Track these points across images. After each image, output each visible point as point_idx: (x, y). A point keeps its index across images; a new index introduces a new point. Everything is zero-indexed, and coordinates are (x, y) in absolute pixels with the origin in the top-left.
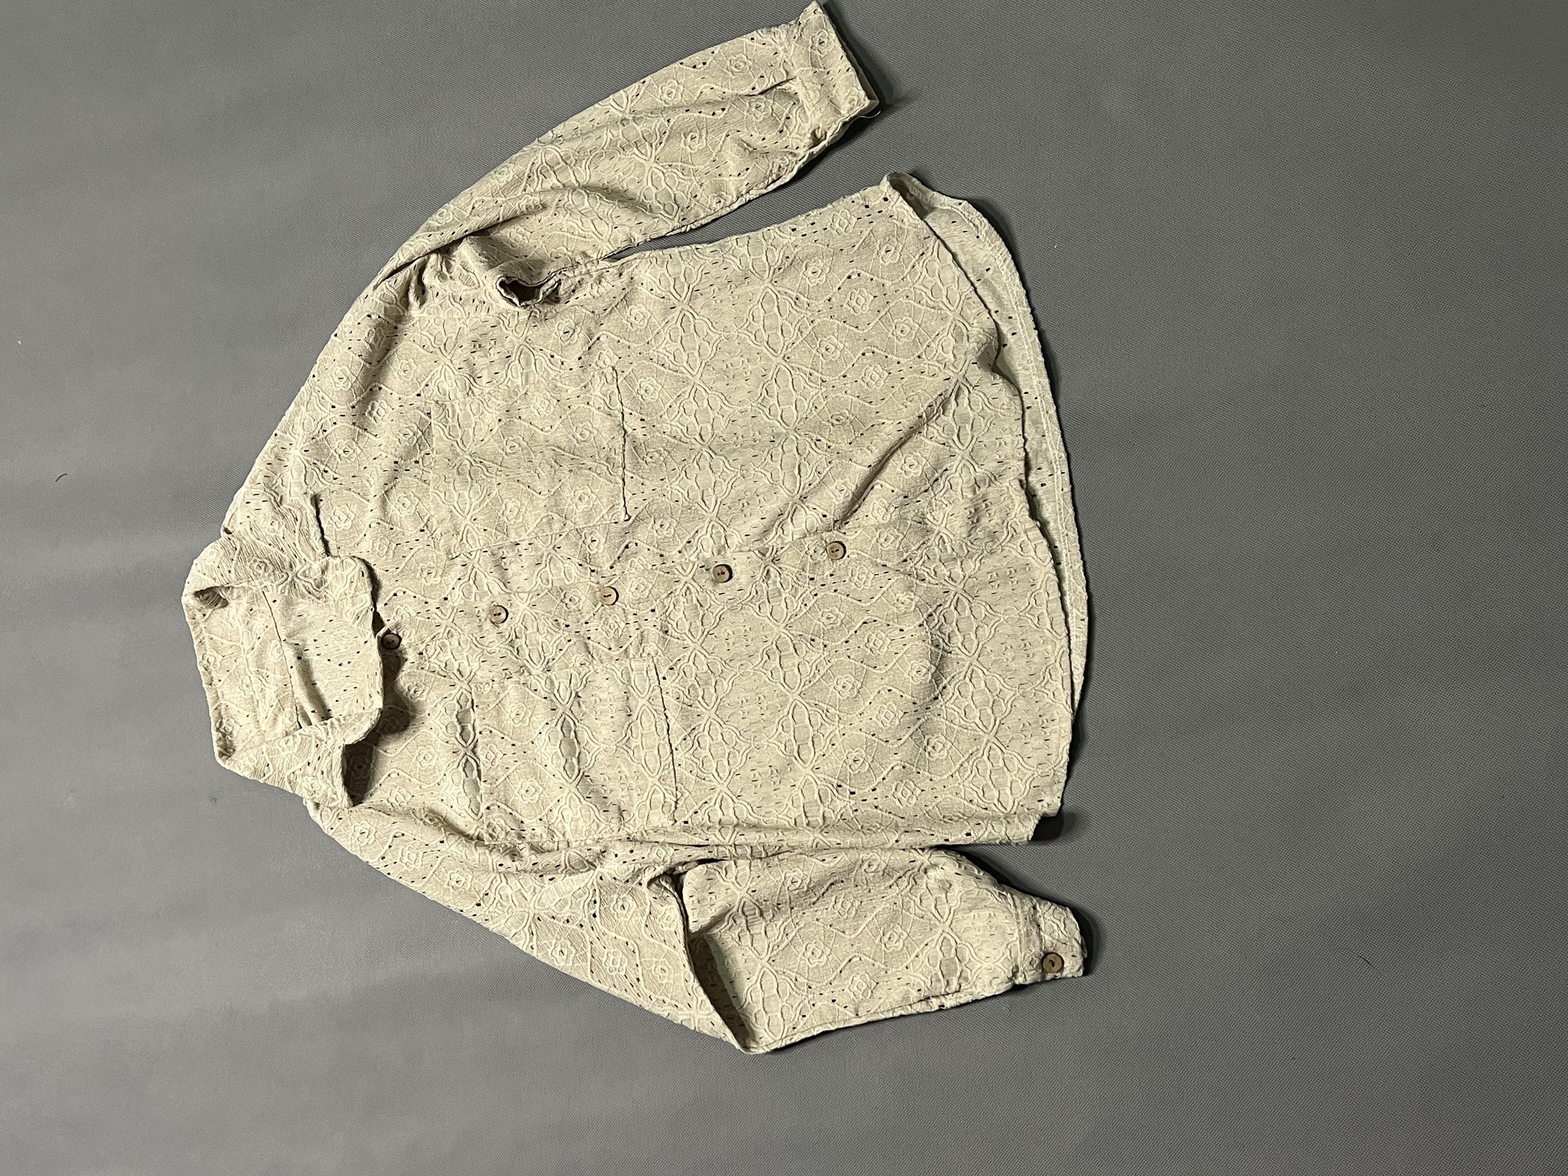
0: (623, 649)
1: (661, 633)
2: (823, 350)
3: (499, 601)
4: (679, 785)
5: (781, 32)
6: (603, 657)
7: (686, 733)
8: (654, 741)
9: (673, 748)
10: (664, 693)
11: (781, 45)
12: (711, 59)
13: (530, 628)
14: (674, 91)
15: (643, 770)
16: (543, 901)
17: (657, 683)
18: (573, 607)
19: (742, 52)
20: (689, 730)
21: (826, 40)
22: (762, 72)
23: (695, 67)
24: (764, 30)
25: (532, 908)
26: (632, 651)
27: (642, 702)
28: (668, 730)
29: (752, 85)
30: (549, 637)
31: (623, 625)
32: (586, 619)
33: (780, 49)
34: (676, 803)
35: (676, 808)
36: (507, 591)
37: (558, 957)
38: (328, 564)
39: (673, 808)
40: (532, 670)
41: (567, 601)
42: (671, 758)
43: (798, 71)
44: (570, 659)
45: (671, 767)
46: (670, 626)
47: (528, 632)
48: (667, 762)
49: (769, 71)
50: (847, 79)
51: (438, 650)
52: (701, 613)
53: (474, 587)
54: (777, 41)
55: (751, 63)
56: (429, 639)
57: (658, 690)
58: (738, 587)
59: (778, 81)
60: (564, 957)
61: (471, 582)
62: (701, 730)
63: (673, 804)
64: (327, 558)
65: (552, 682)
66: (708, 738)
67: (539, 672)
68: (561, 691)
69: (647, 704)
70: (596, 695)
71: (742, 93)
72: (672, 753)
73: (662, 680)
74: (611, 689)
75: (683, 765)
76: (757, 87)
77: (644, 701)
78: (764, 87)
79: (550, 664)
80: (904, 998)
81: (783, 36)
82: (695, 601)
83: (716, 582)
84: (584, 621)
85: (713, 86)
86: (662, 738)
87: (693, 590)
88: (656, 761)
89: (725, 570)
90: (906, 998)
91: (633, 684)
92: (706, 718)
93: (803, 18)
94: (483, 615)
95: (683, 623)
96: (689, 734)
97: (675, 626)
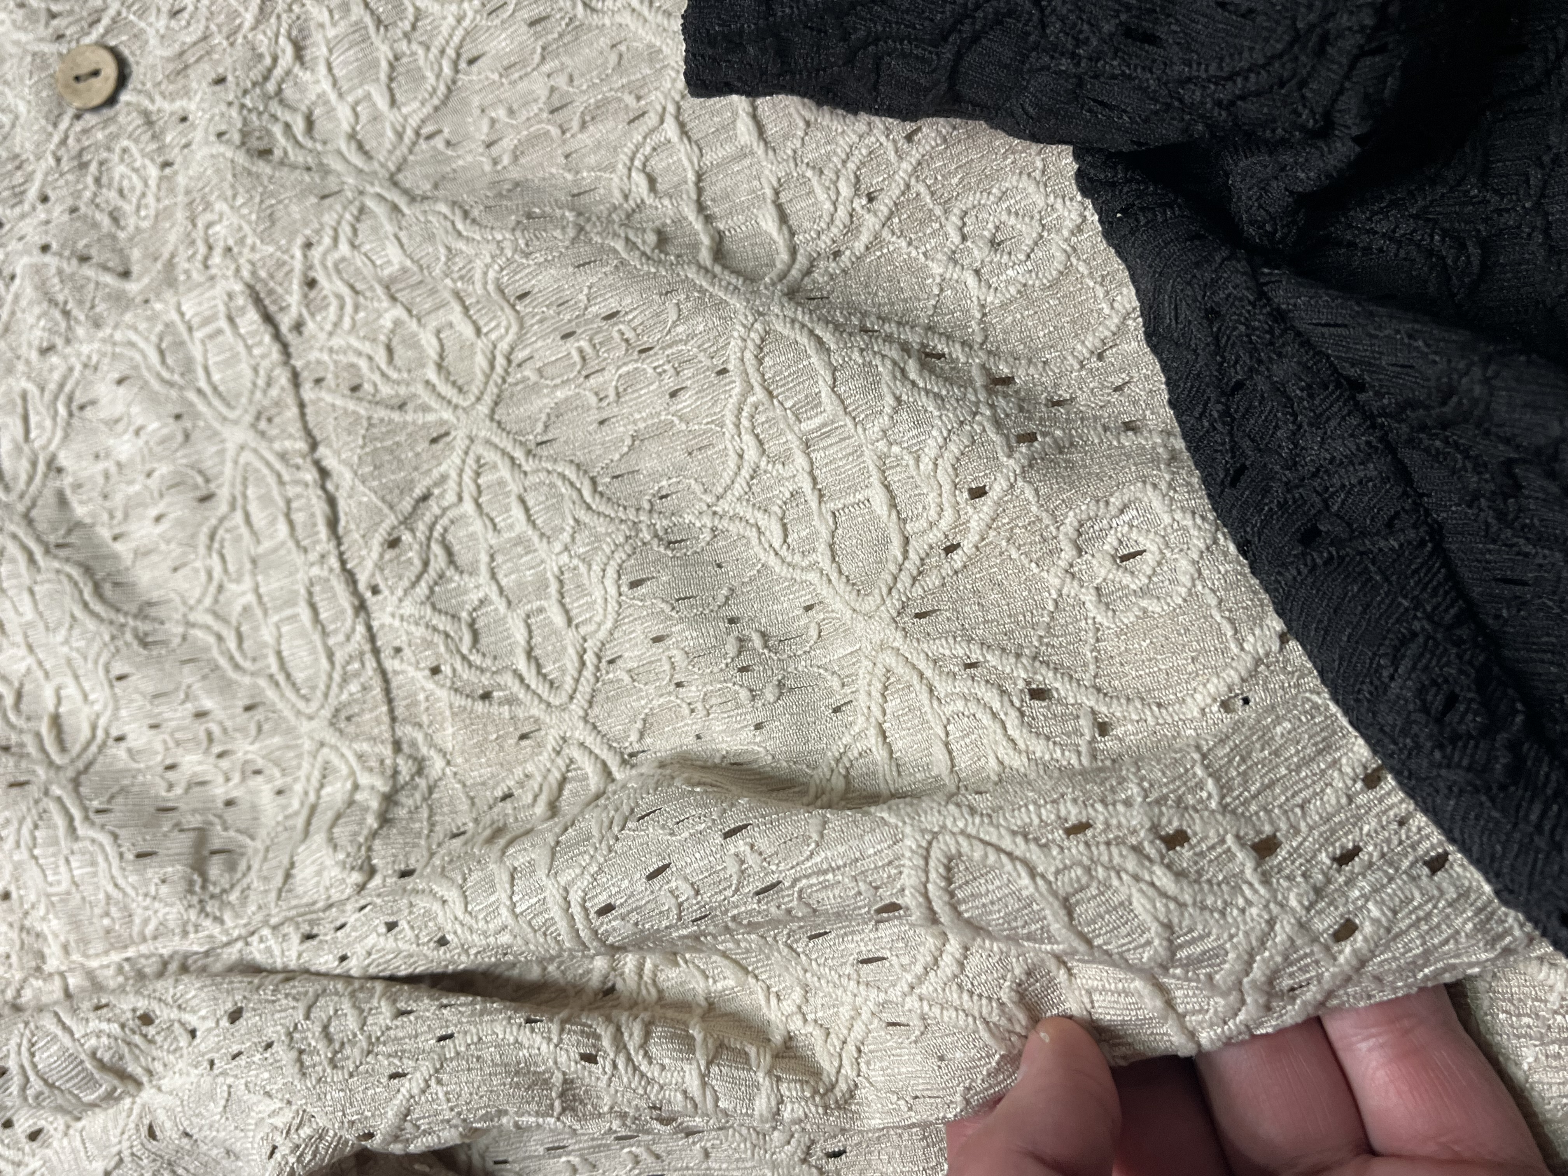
1: (241, 158)
4: (406, 731)
6: (103, 309)
7: (391, 520)
8: (295, 573)
9: (362, 586)
10: (308, 378)
17: (276, 354)
20: (406, 505)
27: (236, 439)
28: (333, 523)
31: (153, 172)
35: (385, 820)
39: (372, 821)
42: (361, 629)
45: (370, 663)
46: (277, 130)
48: (352, 647)
52: (384, 52)
57: (283, 378)
62: (450, 497)
66: (477, 526)
69: (255, 440)
72: (361, 607)
73: (291, 338)
74: (138, 420)
75: (405, 649)
77: (245, 433)
86: (313, 556)
88: (313, 651)
91: (198, 379)
92: (463, 442)
95: (330, 111)
96: (408, 521)
97: (299, 126)
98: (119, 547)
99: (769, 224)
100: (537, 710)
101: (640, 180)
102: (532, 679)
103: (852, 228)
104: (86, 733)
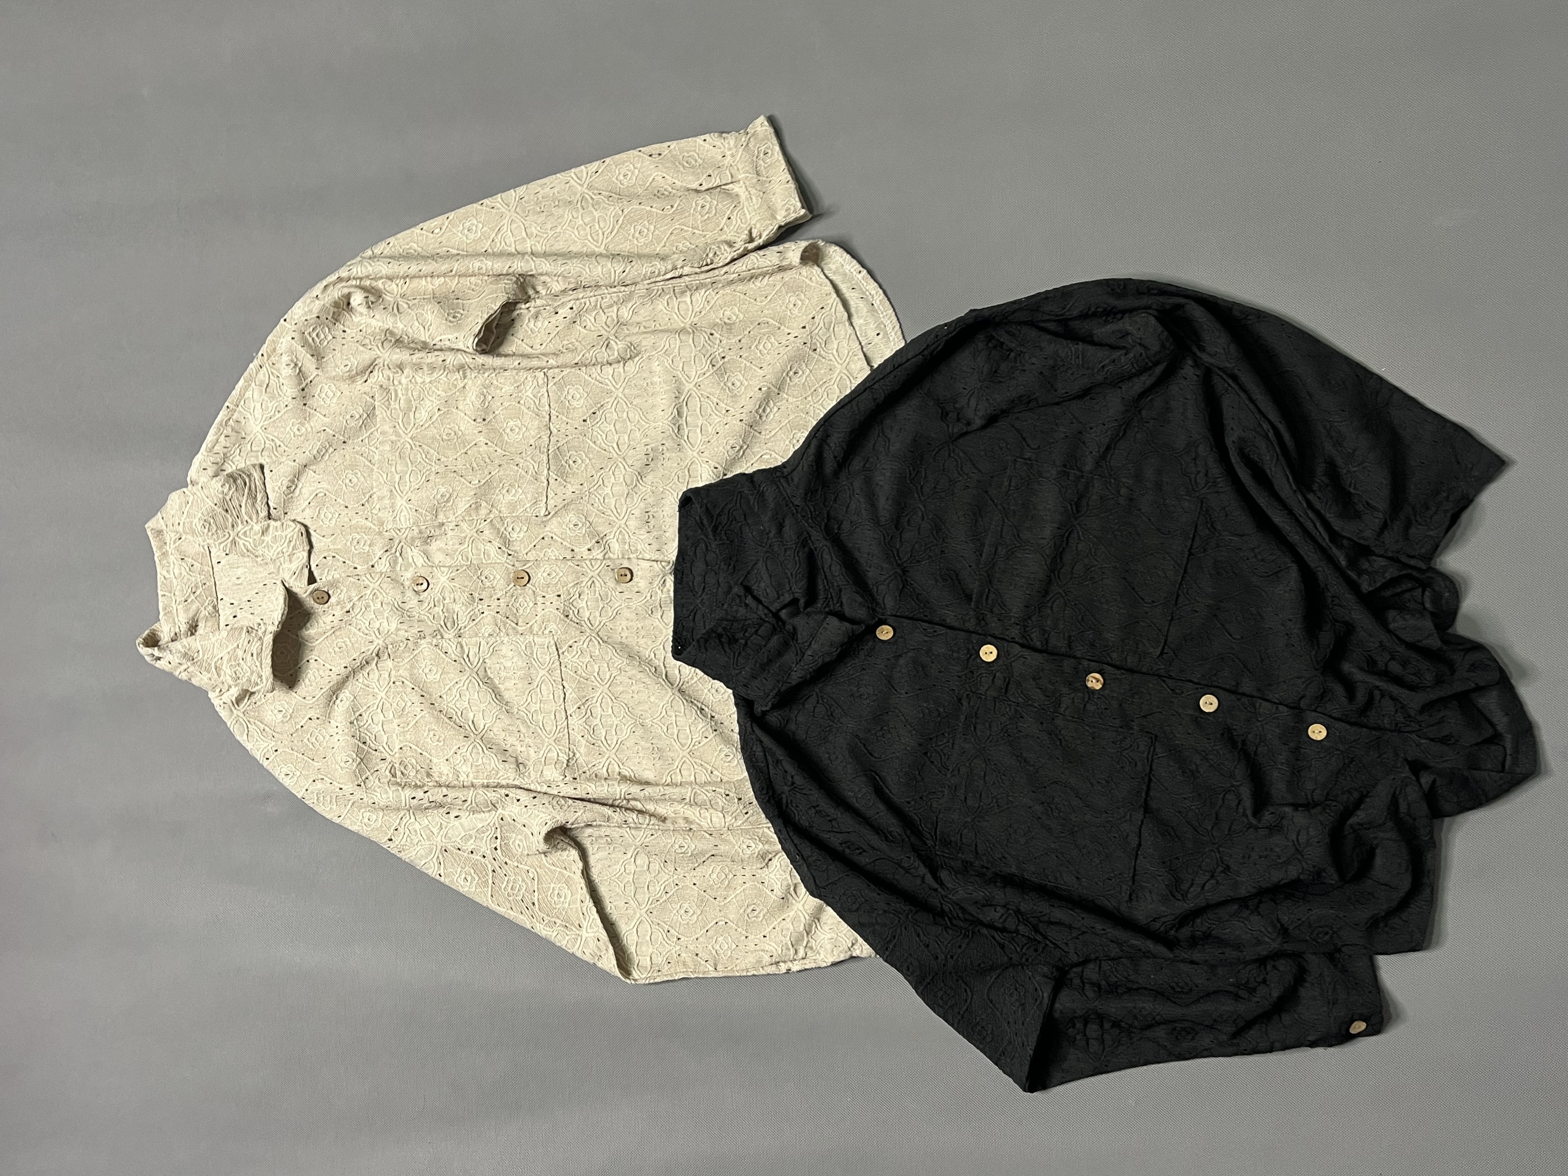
0: (528, 626)
1: (562, 616)
2: (730, 384)
3: (423, 572)
4: (572, 747)
5: (731, 139)
6: (510, 631)
7: (580, 703)
8: (551, 707)
9: (568, 714)
10: (563, 666)
11: (730, 149)
12: (667, 152)
13: (448, 599)
14: (630, 174)
15: (539, 731)
16: (449, 835)
17: (557, 657)
18: (488, 584)
19: (695, 151)
20: (584, 700)
21: (770, 152)
22: (710, 172)
23: (651, 156)
24: (716, 134)
25: (439, 841)
26: (536, 629)
27: (542, 673)
28: (564, 699)
29: (699, 182)
30: (463, 608)
31: (531, 604)
32: (498, 596)
33: (728, 153)
34: (568, 761)
35: (567, 765)
36: (430, 564)
37: (462, 883)
38: (269, 525)
39: (565, 765)
40: (444, 634)
41: (483, 578)
42: (565, 723)
43: (743, 175)
44: (481, 629)
45: (566, 730)
46: (571, 612)
47: (446, 602)
48: (562, 726)
49: (716, 172)
50: (786, 189)
51: (364, 609)
52: (601, 606)
53: (400, 559)
54: (726, 146)
55: (700, 161)
56: (357, 598)
57: (558, 663)
58: (637, 590)
59: (724, 182)
60: (468, 884)
61: (398, 554)
62: (594, 701)
63: (565, 762)
64: (269, 521)
65: (462, 647)
66: (600, 709)
67: (450, 636)
68: (470, 656)
69: (547, 675)
70: (502, 663)
71: (689, 186)
72: (567, 718)
73: (561, 655)
74: (515, 660)
75: (576, 730)
76: (704, 184)
77: (544, 672)
78: (710, 186)
79: (462, 631)
80: (757, 961)
81: (732, 143)
82: (597, 595)
83: (618, 582)
84: (496, 597)
85: (664, 175)
86: (558, 704)
87: (597, 584)
88: (553, 724)
89: (628, 573)
90: (759, 962)
91: (535, 657)
92: (600, 691)
93: (752, 129)
94: (407, 583)
95: (584, 611)
96: (583, 704)
97: (576, 613)
98: (500, 686)
99: (677, 672)
100: (605, 750)
101: (652, 655)
102: (605, 743)
103: (692, 678)
104: (482, 727)
